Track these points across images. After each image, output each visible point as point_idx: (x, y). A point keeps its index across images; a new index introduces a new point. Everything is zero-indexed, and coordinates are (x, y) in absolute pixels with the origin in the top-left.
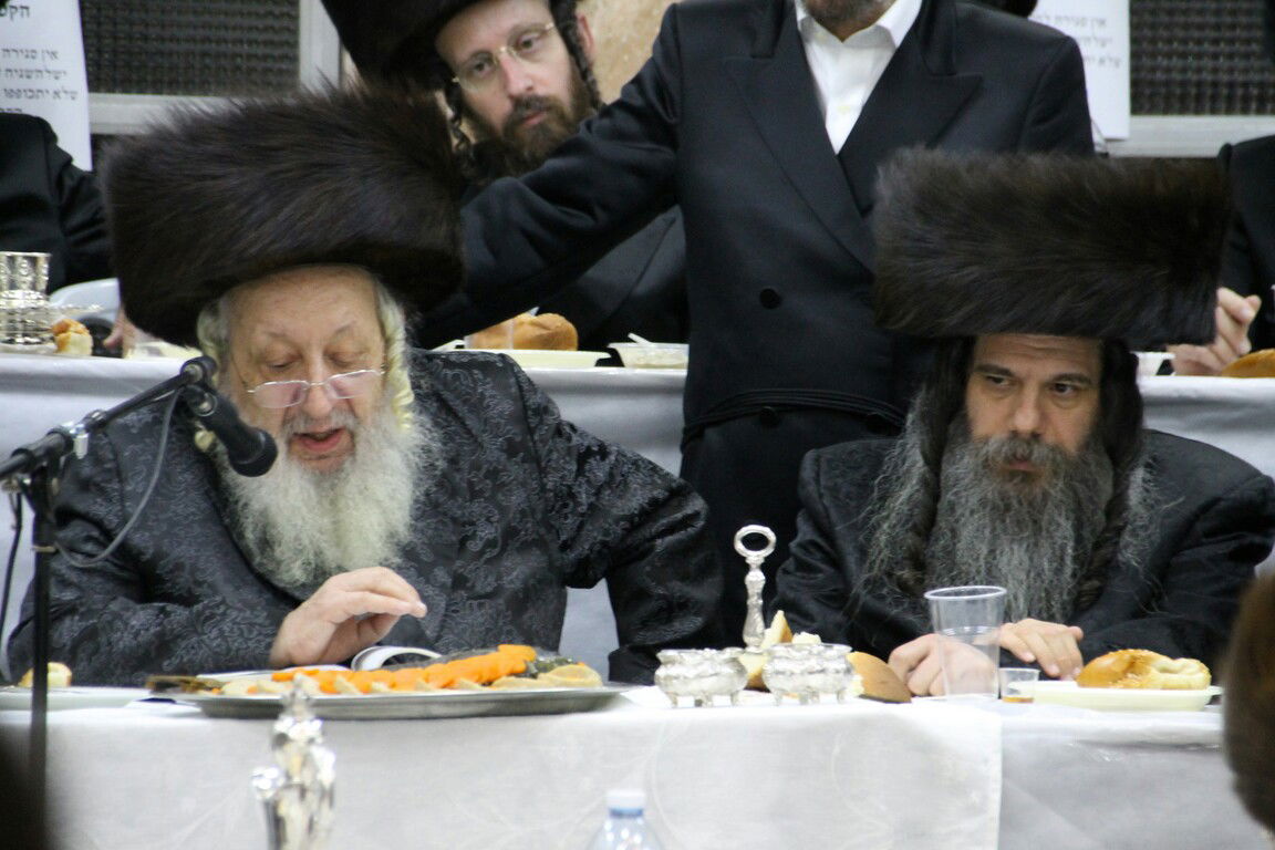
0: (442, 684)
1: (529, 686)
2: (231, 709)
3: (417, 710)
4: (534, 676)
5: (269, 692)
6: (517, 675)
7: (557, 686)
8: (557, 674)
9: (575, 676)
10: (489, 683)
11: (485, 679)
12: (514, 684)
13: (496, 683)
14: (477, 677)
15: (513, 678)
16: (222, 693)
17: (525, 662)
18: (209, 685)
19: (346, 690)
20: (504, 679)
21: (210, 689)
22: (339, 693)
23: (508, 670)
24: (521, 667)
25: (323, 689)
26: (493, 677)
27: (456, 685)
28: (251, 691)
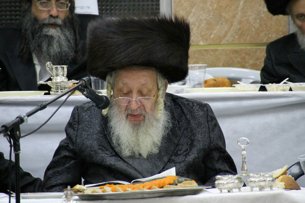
0: (148, 188)
1: (174, 188)
2: (86, 198)
3: (140, 196)
4: (176, 185)
5: (97, 192)
6: (170, 184)
7: (182, 187)
8: (183, 184)
9: (189, 184)
10: (162, 187)
11: (161, 186)
12: (169, 187)
13: (164, 187)
14: (158, 186)
15: (169, 185)
16: (84, 193)
17: (174, 181)
18: (81, 190)
19: (119, 191)
20: (166, 186)
21: (81, 192)
22: (117, 192)
23: (168, 183)
24: (172, 182)
25: (112, 191)
26: (164, 185)
27: (152, 188)
28: (92, 192)
